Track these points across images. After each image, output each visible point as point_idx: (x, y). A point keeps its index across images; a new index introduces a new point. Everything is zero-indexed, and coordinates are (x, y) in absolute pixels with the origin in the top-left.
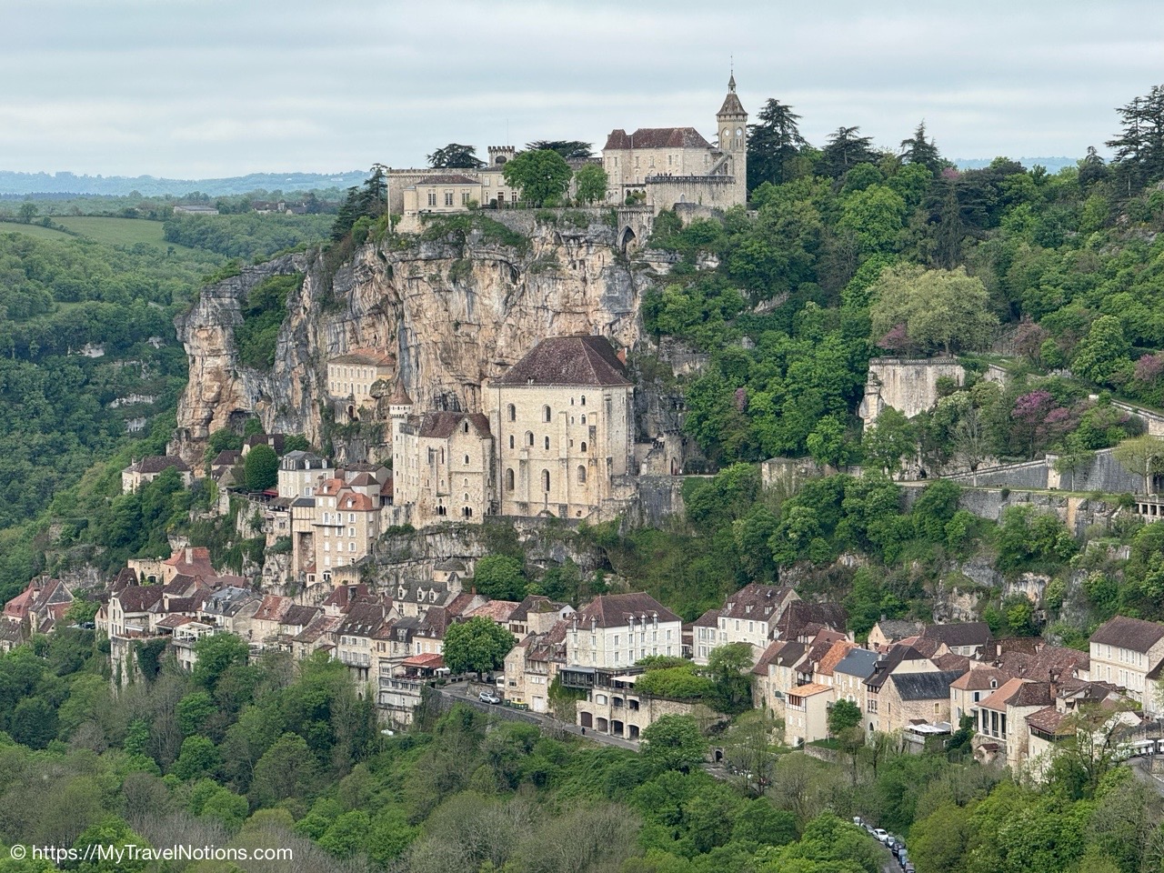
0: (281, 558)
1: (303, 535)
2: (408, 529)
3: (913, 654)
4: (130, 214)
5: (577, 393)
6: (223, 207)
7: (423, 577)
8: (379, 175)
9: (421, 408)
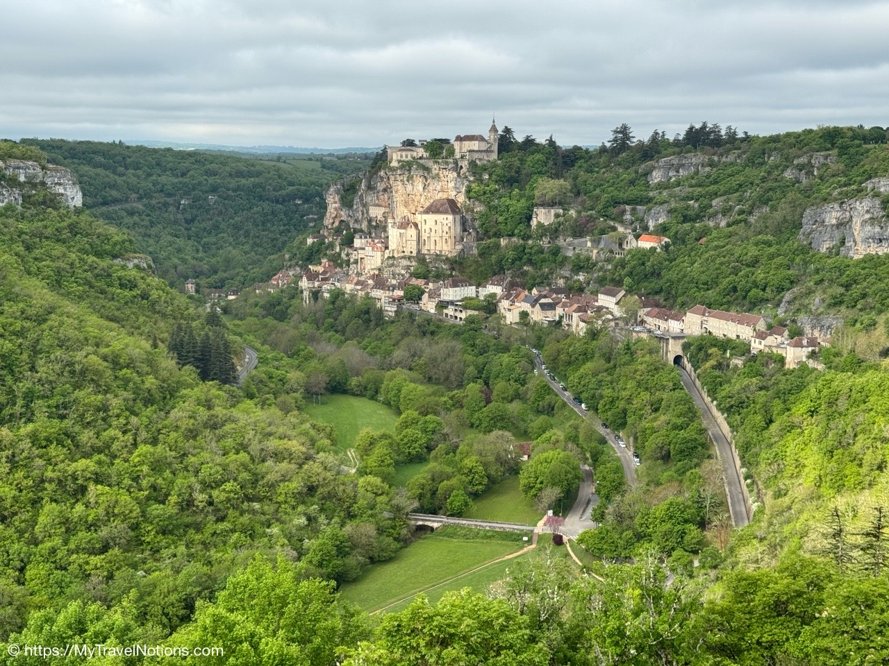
0: (355, 265)
1: (361, 258)
2: (393, 257)
3: (545, 297)
4: (310, 159)
5: (445, 216)
6: (339, 158)
7: (398, 272)
8: (385, 148)
9: (397, 220)
